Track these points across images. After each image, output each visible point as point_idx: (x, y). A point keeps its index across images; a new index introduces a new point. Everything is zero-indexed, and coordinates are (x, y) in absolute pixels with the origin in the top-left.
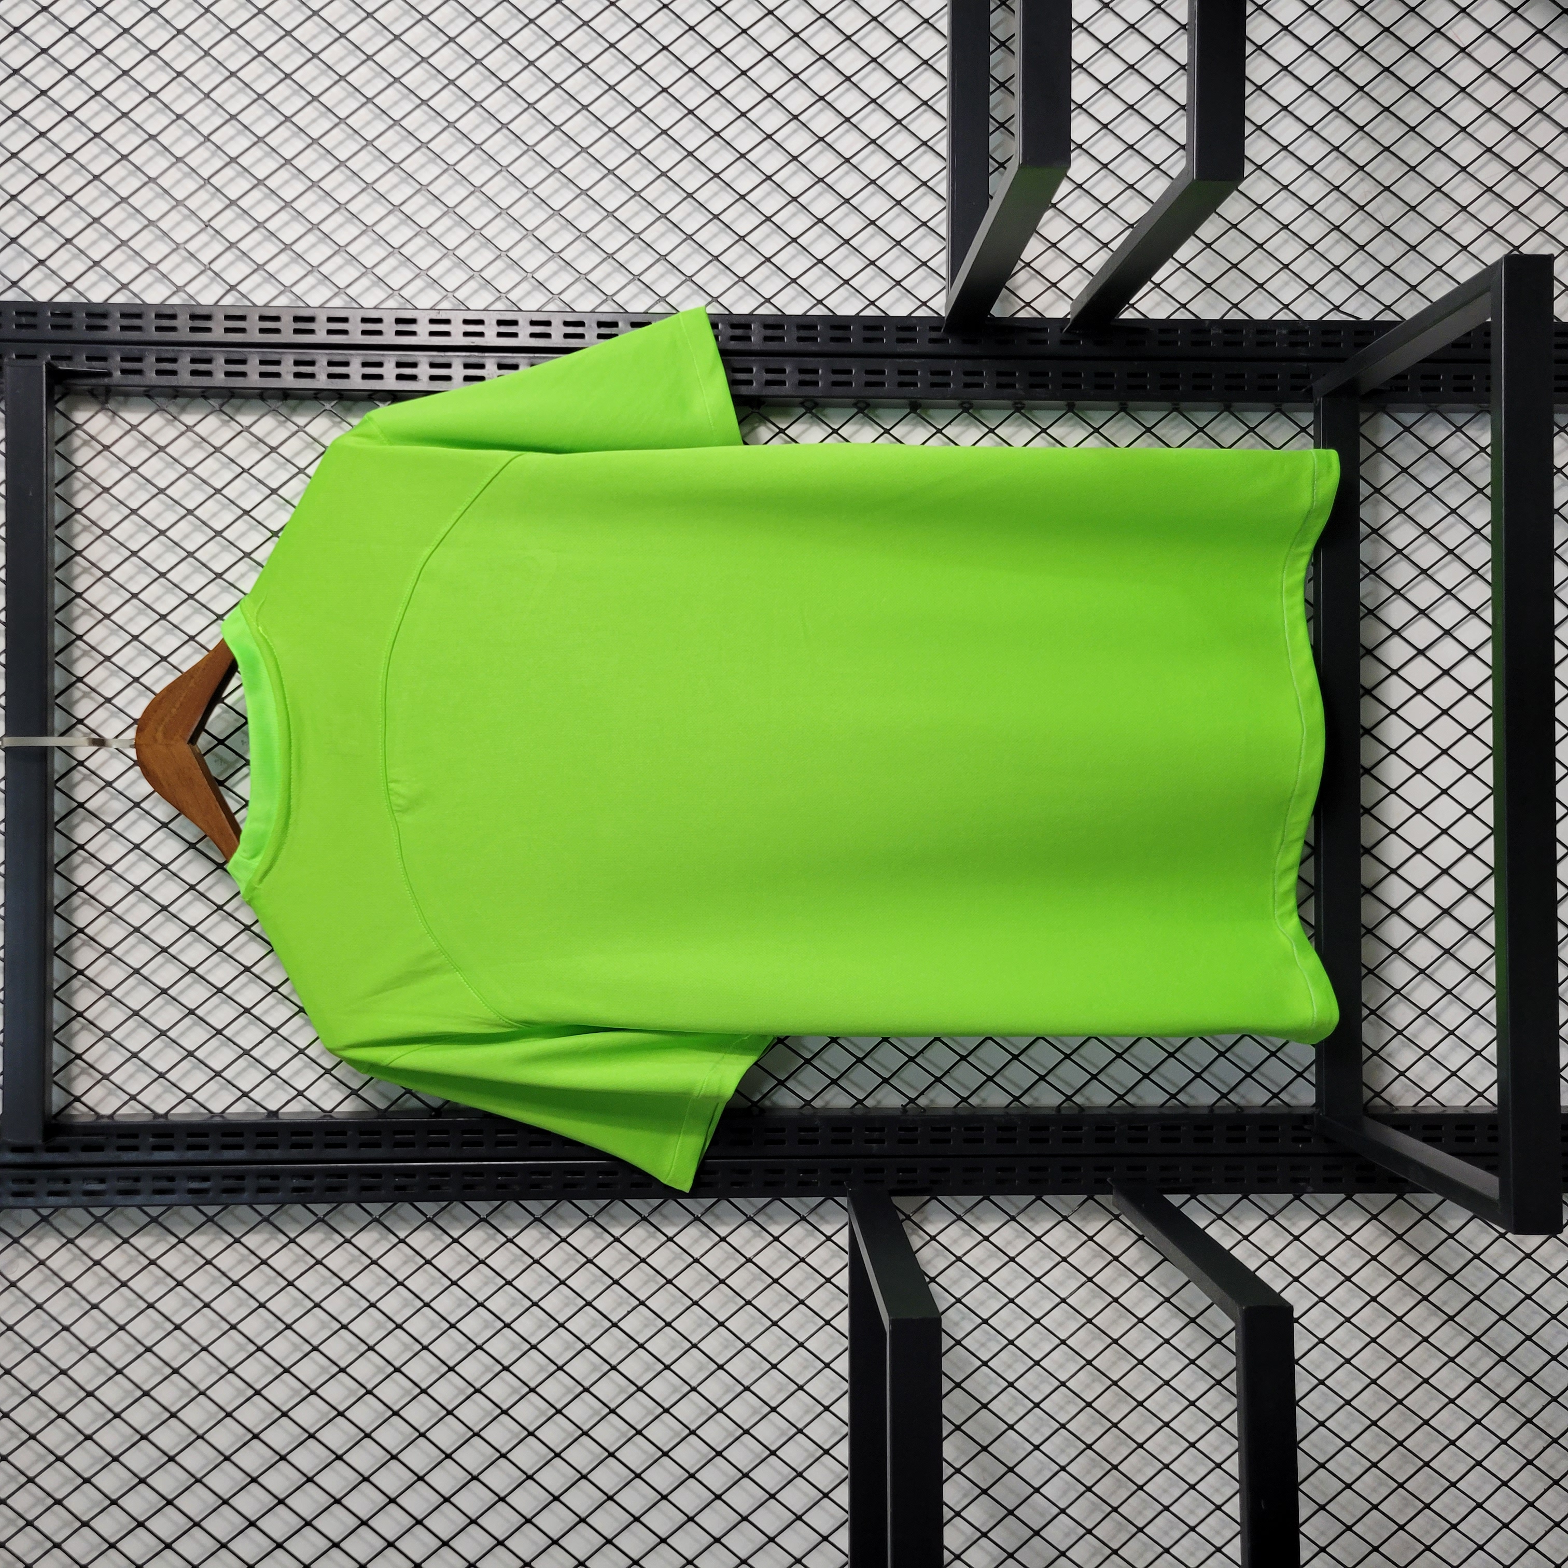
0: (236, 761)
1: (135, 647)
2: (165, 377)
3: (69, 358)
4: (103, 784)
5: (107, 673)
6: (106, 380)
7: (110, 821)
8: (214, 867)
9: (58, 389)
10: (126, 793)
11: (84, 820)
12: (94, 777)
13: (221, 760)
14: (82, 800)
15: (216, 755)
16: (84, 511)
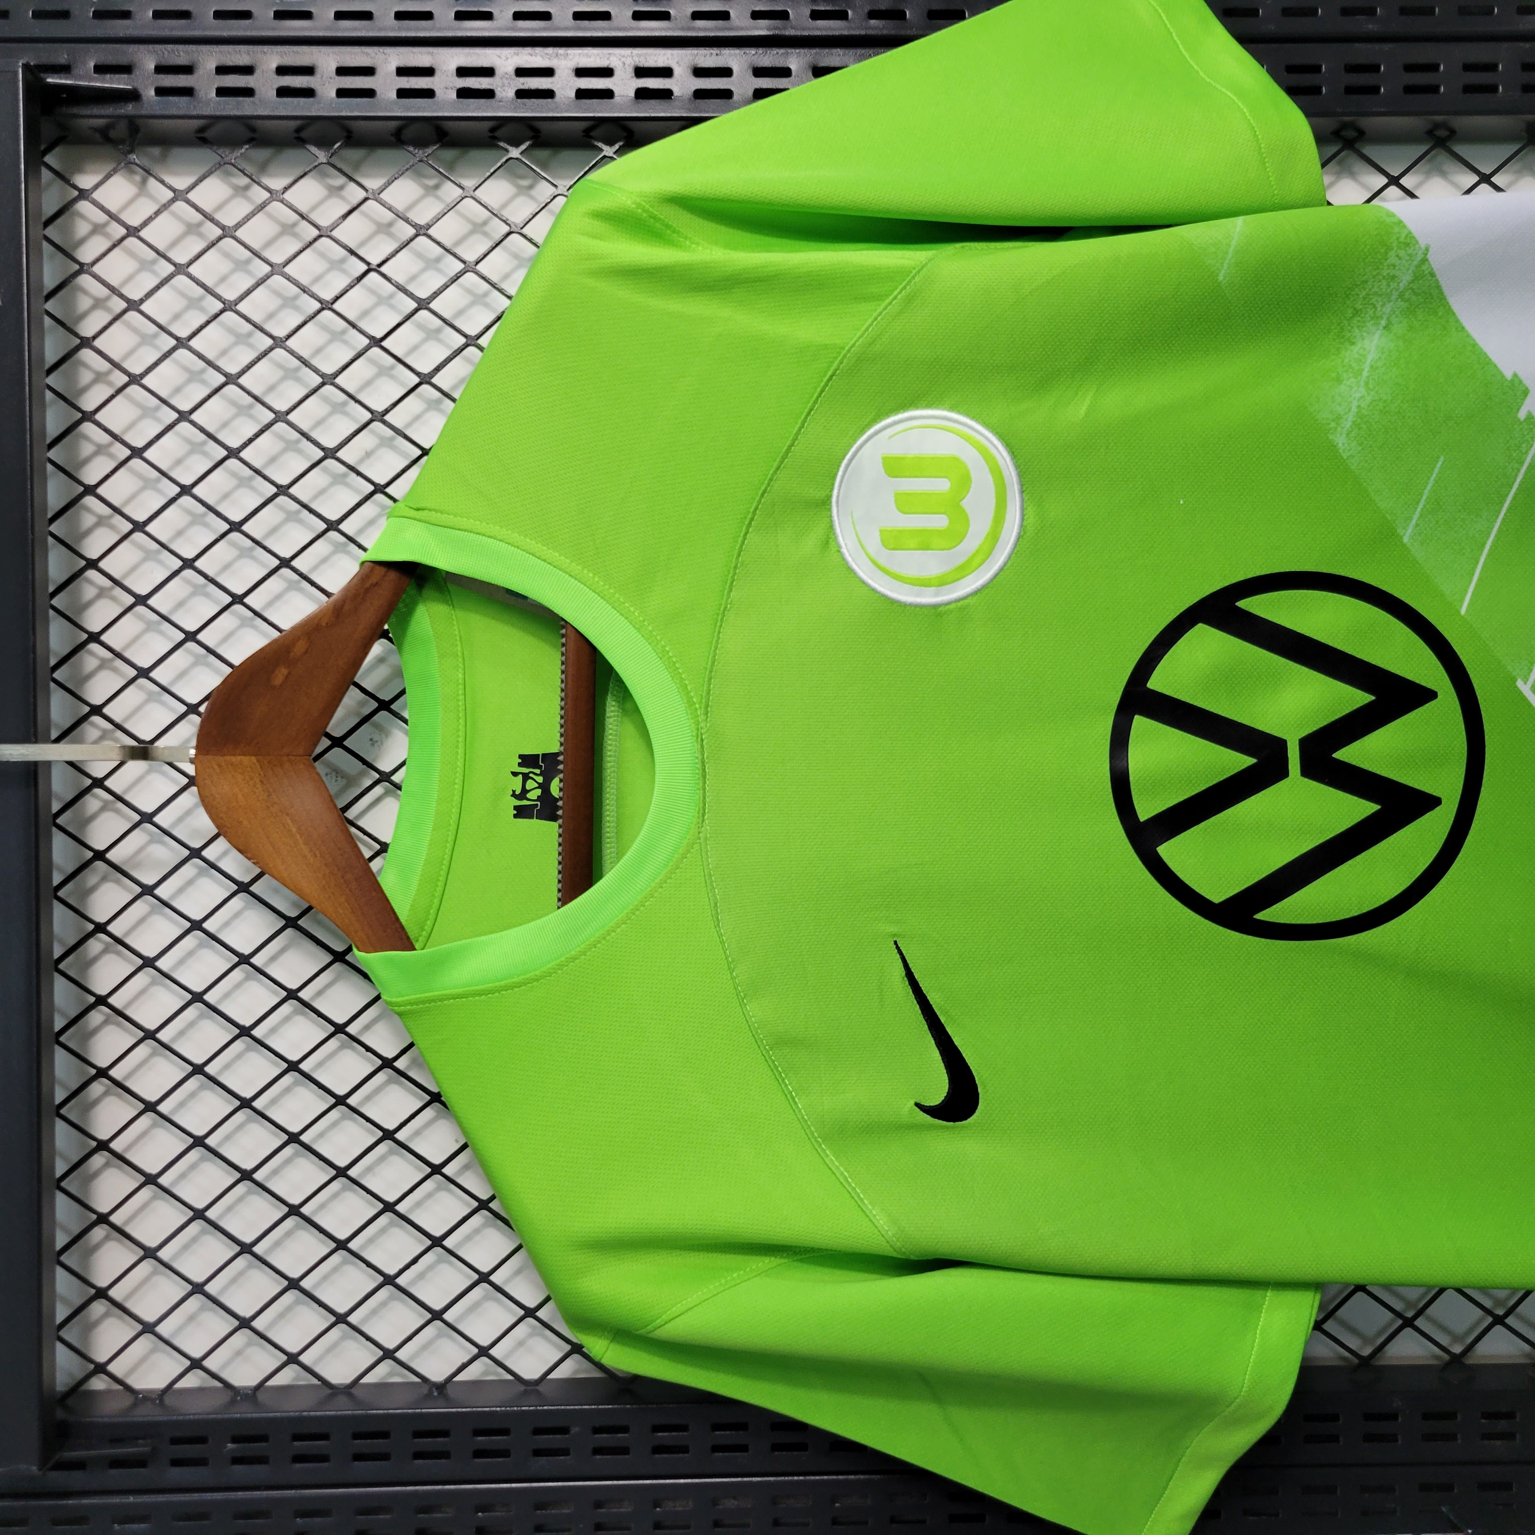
0: (362, 774)
1: (187, 581)
2: (231, 100)
3: (65, 69)
4: (137, 818)
5: (140, 626)
6: (129, 109)
7: (149, 881)
8: (328, 958)
9: (48, 130)
10: (175, 833)
11: (104, 879)
12: (120, 805)
13: (337, 772)
14: (101, 846)
15: (328, 765)
16: (97, 343)
